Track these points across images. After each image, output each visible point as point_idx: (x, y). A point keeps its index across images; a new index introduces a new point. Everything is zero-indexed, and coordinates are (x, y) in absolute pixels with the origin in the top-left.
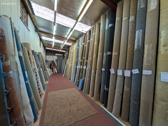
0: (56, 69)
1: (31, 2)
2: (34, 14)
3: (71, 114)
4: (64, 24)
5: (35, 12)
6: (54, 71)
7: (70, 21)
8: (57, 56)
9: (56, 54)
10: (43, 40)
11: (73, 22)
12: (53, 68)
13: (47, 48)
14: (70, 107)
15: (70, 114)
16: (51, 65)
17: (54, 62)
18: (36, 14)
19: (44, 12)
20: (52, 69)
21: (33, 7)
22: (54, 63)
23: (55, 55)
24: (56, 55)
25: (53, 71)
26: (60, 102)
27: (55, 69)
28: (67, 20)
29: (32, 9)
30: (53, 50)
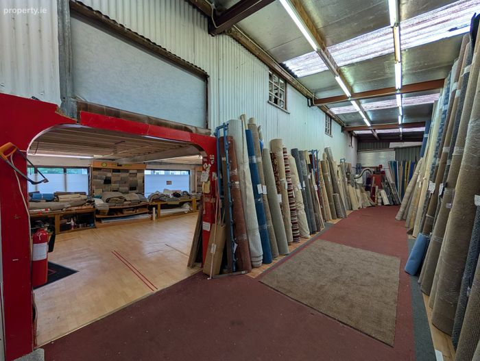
0: (387, 194)
1: (284, 63)
2: (295, 77)
3: (317, 292)
4: (362, 56)
5: (296, 73)
6: (379, 197)
7: (373, 38)
8: (395, 149)
9: (392, 145)
10: (337, 115)
11: (386, 34)
12: (374, 188)
13: (357, 132)
14: (329, 284)
15: (316, 290)
16: (369, 180)
17: (382, 170)
18: (298, 74)
19: (307, 63)
20: (374, 193)
21: (290, 68)
22: (383, 173)
23: (387, 147)
24: (390, 147)
25: (373, 199)
26: (320, 264)
27: (383, 192)
28: (363, 42)
29: (290, 72)
30: (378, 134)
